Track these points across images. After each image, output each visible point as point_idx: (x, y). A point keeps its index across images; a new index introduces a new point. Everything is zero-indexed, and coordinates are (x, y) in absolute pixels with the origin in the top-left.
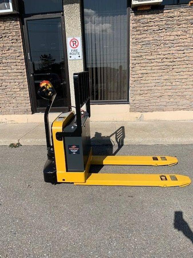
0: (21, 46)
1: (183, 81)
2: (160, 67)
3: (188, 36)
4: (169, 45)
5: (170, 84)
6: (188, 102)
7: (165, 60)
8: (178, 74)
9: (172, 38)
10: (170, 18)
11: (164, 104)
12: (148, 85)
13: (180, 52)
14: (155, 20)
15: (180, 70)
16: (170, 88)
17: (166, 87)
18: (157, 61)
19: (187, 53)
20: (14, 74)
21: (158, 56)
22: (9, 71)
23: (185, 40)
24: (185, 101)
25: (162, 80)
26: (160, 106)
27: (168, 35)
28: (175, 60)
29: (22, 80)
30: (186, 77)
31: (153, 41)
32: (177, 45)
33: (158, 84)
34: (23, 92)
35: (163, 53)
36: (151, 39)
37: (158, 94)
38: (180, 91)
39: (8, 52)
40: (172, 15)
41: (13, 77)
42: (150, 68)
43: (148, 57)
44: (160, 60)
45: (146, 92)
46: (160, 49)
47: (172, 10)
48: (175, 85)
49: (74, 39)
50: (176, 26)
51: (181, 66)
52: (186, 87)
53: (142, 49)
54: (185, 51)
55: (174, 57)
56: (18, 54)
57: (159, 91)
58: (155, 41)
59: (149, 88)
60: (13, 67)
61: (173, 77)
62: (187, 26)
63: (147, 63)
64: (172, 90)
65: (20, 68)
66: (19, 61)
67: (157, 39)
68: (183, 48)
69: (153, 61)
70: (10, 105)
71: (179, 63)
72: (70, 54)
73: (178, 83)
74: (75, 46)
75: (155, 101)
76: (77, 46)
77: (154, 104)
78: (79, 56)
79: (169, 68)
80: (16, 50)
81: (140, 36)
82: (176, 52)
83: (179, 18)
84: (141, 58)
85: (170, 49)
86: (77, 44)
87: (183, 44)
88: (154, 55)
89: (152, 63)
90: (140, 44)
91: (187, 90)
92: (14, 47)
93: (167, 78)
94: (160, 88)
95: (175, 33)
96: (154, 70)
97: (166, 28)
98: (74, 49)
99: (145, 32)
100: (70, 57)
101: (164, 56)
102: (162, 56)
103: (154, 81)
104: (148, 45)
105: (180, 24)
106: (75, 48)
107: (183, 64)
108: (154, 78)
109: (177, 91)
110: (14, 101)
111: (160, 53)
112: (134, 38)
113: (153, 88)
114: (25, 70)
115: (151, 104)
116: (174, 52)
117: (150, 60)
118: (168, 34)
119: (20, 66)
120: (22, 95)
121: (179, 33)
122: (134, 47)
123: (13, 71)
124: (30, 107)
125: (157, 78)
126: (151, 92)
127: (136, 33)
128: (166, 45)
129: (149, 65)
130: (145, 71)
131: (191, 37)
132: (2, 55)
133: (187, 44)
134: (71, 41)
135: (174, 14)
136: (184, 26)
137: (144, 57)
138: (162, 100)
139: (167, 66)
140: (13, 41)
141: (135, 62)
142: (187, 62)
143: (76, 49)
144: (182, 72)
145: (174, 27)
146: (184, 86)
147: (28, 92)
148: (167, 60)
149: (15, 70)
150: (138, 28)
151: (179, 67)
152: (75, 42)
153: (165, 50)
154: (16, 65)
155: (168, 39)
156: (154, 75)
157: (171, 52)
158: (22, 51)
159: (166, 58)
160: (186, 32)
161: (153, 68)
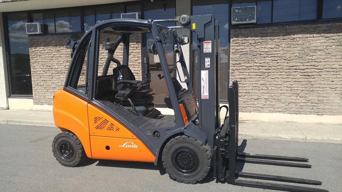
0: (139, 52)
1: (278, 86)
2: (257, 74)
3: (280, 48)
4: (265, 55)
5: (266, 88)
6: (284, 105)
7: (261, 68)
8: (273, 80)
9: (267, 50)
10: (264, 34)
11: (261, 106)
12: (246, 88)
13: (274, 62)
15: (275, 77)
16: (266, 92)
17: (262, 91)
18: (254, 68)
19: (280, 62)
21: (255, 64)
23: (278, 52)
24: (281, 105)
25: (259, 85)
26: (258, 108)
27: (263, 48)
28: (270, 68)
30: (280, 83)
31: (250, 52)
32: (271, 56)
33: (255, 88)
35: (259, 61)
36: (248, 50)
37: (256, 97)
38: (275, 95)
42: (248, 74)
43: (245, 65)
44: (256, 68)
45: (244, 94)
46: (257, 58)
47: (266, 28)
48: (271, 90)
50: (270, 41)
52: (281, 92)
53: (240, 57)
54: (279, 61)
55: (269, 65)
56: (136, 59)
57: (256, 94)
58: (252, 52)
59: (247, 91)
61: (269, 83)
62: (279, 41)
63: (245, 69)
64: (268, 94)
65: (136, 69)
66: (137, 64)
67: (254, 50)
68: (276, 59)
71: (274, 71)
73: (273, 88)
75: (252, 103)
77: (252, 105)
79: (265, 74)
80: (135, 55)
81: (238, 48)
82: (271, 61)
83: (272, 35)
84: (240, 65)
85: (265, 59)
87: (276, 55)
88: (251, 63)
89: (249, 69)
90: (239, 53)
91: (282, 94)
92: (134, 53)
93: (263, 83)
94: (257, 91)
95: (269, 46)
96: (251, 75)
97: (261, 42)
99: (243, 44)
101: (260, 65)
102: (258, 65)
103: (251, 85)
104: (246, 55)
105: (273, 39)
107: (277, 71)
108: (252, 83)
109: (272, 95)
111: (257, 62)
112: (233, 49)
113: (251, 91)
114: (141, 71)
115: (249, 105)
116: (269, 61)
117: (248, 67)
118: (263, 46)
121: (273, 46)
122: (234, 56)
125: (254, 83)
126: (248, 95)
127: (235, 45)
128: (261, 56)
129: (246, 71)
130: (243, 76)
131: (284, 50)
133: (280, 55)
135: (267, 32)
136: (276, 40)
137: (243, 65)
138: (259, 102)
139: (263, 73)
140: (134, 48)
141: (234, 68)
142: (281, 70)
144: (277, 79)
145: (268, 41)
146: (279, 91)
148: (263, 68)
150: (237, 41)
151: (274, 74)
153: (261, 59)
154: (134, 67)
155: (263, 50)
156: (252, 80)
157: (267, 61)
158: (140, 56)
159: (262, 66)
160: (279, 46)
161: (251, 74)
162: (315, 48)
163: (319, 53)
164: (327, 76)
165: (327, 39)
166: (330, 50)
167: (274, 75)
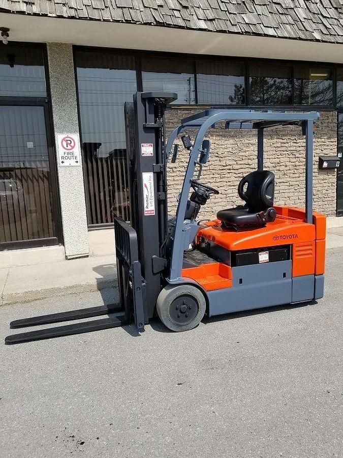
49: (68, 137)
69: (175, 170)
72: (62, 158)
74: (69, 147)
76: (73, 147)
78: (77, 162)
86: (72, 144)
98: (68, 151)
100: (63, 162)
106: (70, 149)
134: (64, 139)
143: (71, 151)
152: (69, 142)
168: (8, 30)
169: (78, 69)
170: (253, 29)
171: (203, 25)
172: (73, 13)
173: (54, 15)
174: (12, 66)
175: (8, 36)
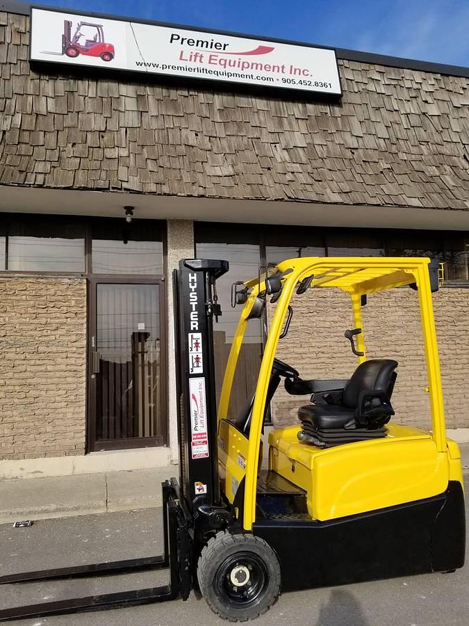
0: (82, 324)
2: (315, 366)
4: (325, 334)
7: (320, 355)
9: (327, 324)
10: (322, 299)
13: (340, 344)
14: (303, 299)
15: (343, 370)
18: (310, 356)
20: (58, 374)
21: (311, 350)
22: (49, 368)
28: (335, 355)
29: (74, 386)
31: (303, 327)
32: (335, 334)
34: (71, 410)
35: (318, 344)
36: (299, 324)
39: (53, 333)
40: (323, 295)
41: (56, 380)
43: (297, 350)
44: (314, 355)
46: (314, 338)
50: (331, 309)
51: (344, 365)
55: (333, 351)
56: (74, 338)
60: (59, 360)
62: (344, 310)
63: (296, 358)
65: (73, 362)
66: (75, 349)
67: (308, 325)
69: (304, 356)
70: (37, 436)
71: (341, 360)
80: (72, 330)
82: (335, 344)
83: (333, 299)
84: (286, 352)
85: (326, 340)
88: (305, 347)
89: (302, 358)
92: (68, 325)
95: (330, 318)
96: (307, 369)
97: (318, 311)
101: (320, 350)
102: (316, 350)
105: (335, 307)
110: (49, 429)
111: (313, 345)
114: (84, 367)
116: (332, 344)
118: (322, 319)
119: (74, 359)
120: (69, 416)
121: (336, 318)
123: (57, 368)
124: (84, 440)
128: (320, 334)
129: (298, 361)
132: (40, 338)
136: (340, 309)
137: (292, 350)
139: (324, 364)
140: (67, 315)
145: (328, 310)
147: (84, 409)
148: (324, 355)
149: (63, 367)
151: (341, 365)
153: (320, 341)
154: (67, 357)
155: (322, 325)
157: (328, 344)
158: (85, 332)
159: (323, 352)
160: (345, 318)
161: (306, 366)
162: (392, 324)
163: (399, 332)
164: (413, 368)
165: (406, 310)
166: (412, 327)
167: (343, 367)
168: (133, 208)
169: (197, 244)
170: (395, 200)
171: (337, 198)
172: (201, 191)
173: (183, 195)
174: (126, 242)
175: (132, 214)
